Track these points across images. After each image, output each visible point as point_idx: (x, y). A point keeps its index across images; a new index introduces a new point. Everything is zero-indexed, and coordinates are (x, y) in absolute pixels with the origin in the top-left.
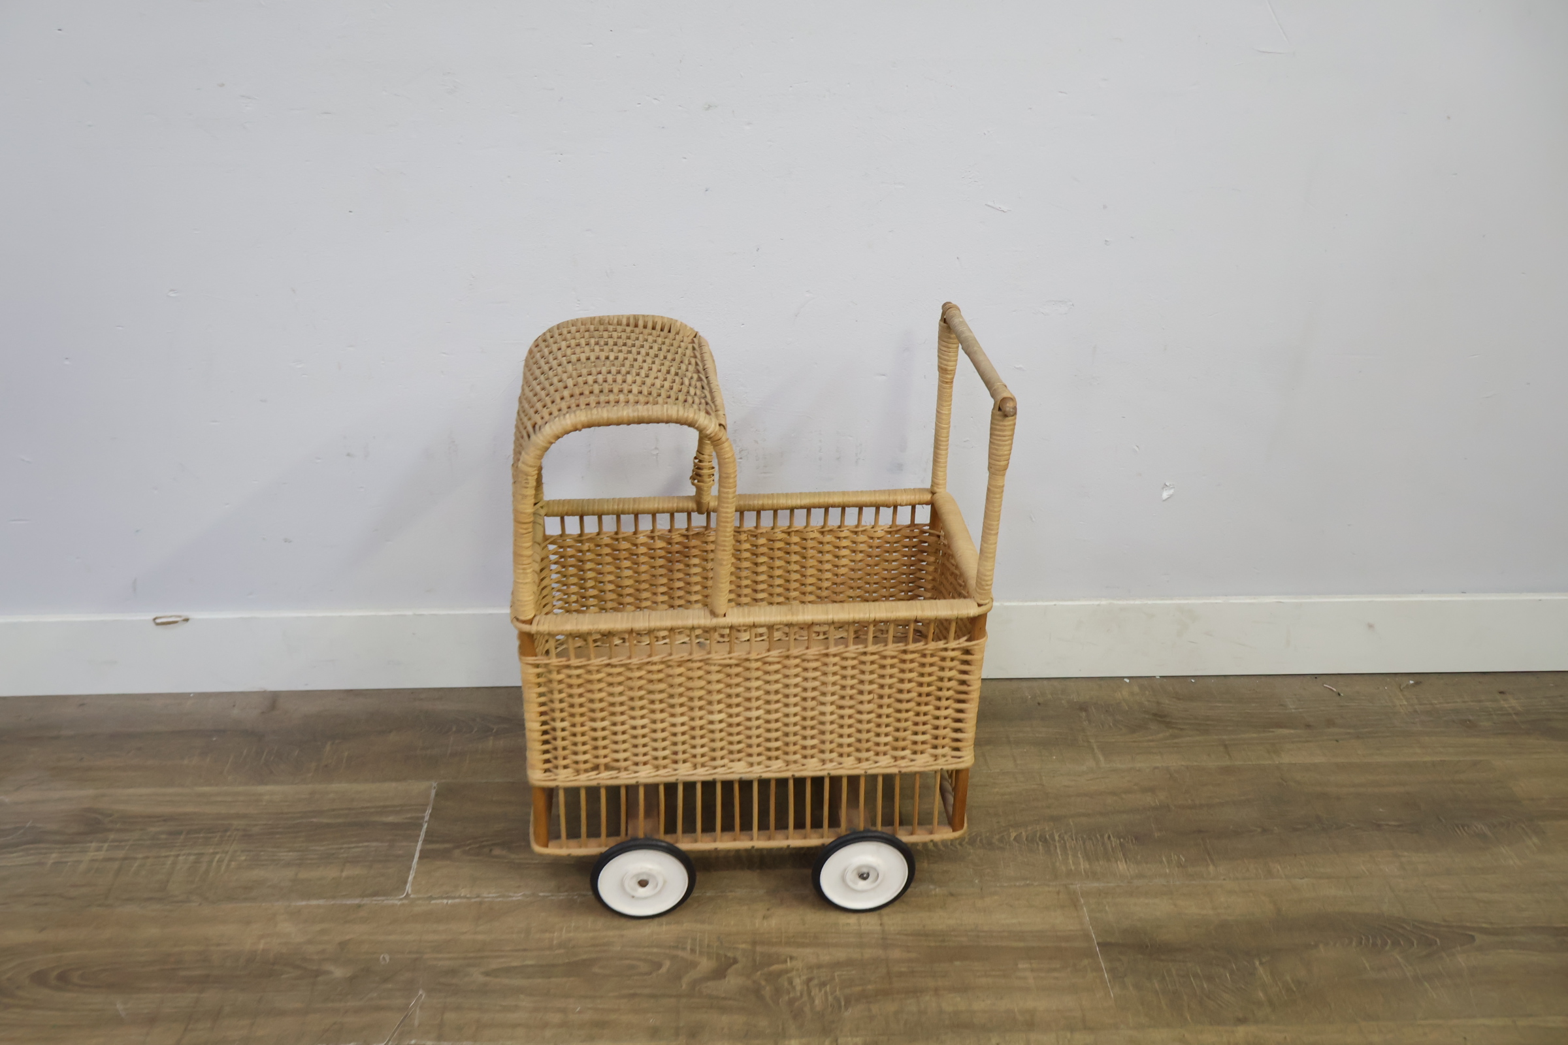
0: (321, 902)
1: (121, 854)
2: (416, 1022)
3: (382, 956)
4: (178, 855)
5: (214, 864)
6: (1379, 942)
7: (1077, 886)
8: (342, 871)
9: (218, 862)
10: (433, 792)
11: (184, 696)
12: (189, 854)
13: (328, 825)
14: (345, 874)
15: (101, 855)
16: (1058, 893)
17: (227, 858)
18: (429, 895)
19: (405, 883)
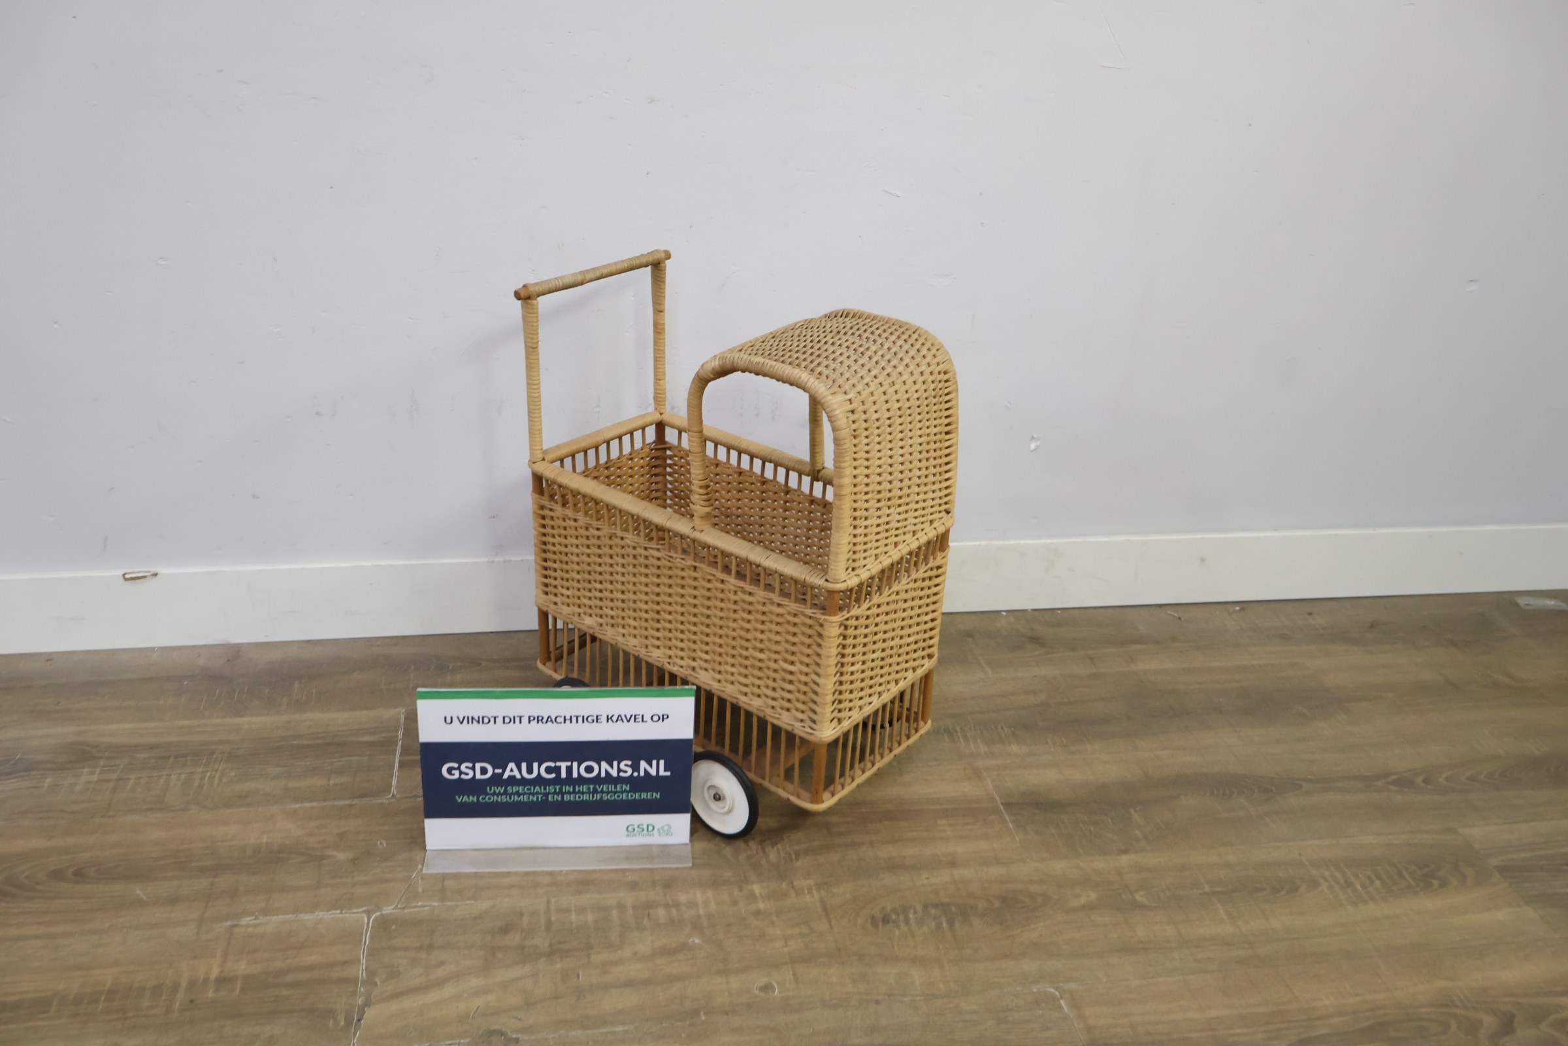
0: (314, 804)
1: (115, 776)
2: (420, 890)
3: (379, 842)
4: (170, 775)
5: (206, 779)
6: (1228, 792)
7: (980, 763)
8: (329, 780)
9: (209, 778)
10: (402, 717)
11: (152, 650)
12: (180, 774)
13: (309, 746)
14: (331, 782)
15: (95, 778)
16: (965, 769)
17: (218, 775)
18: (414, 794)
19: (390, 786)
